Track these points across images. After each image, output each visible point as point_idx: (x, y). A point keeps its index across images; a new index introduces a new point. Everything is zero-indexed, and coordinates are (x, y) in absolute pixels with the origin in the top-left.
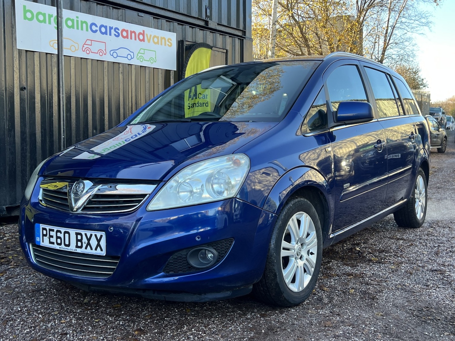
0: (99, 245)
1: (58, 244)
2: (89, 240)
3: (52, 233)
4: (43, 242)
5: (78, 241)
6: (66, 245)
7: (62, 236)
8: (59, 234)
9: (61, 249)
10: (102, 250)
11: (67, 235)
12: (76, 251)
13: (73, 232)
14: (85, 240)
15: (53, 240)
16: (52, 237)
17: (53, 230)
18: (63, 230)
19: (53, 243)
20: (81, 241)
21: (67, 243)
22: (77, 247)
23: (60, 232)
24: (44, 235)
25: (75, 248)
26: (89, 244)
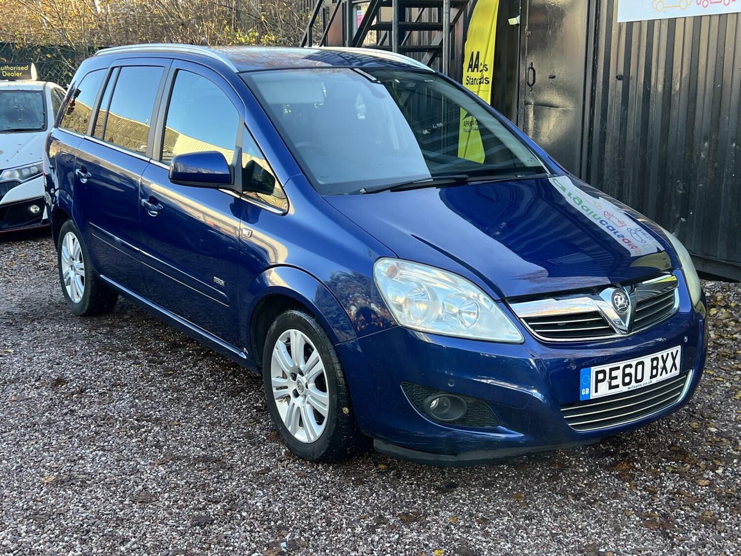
0: (674, 364)
1: (624, 384)
2: (664, 362)
3: (614, 374)
4: (596, 391)
5: (653, 368)
6: (637, 381)
7: (631, 371)
8: (628, 371)
9: (631, 389)
10: (676, 369)
11: (640, 367)
12: (651, 384)
13: (647, 360)
14: (661, 364)
15: (618, 381)
16: (616, 378)
17: (618, 368)
18: (633, 362)
19: (617, 386)
20: (656, 368)
21: (639, 377)
22: (652, 377)
23: (630, 366)
24: (598, 381)
25: (650, 381)
26: (664, 368)
